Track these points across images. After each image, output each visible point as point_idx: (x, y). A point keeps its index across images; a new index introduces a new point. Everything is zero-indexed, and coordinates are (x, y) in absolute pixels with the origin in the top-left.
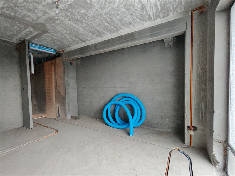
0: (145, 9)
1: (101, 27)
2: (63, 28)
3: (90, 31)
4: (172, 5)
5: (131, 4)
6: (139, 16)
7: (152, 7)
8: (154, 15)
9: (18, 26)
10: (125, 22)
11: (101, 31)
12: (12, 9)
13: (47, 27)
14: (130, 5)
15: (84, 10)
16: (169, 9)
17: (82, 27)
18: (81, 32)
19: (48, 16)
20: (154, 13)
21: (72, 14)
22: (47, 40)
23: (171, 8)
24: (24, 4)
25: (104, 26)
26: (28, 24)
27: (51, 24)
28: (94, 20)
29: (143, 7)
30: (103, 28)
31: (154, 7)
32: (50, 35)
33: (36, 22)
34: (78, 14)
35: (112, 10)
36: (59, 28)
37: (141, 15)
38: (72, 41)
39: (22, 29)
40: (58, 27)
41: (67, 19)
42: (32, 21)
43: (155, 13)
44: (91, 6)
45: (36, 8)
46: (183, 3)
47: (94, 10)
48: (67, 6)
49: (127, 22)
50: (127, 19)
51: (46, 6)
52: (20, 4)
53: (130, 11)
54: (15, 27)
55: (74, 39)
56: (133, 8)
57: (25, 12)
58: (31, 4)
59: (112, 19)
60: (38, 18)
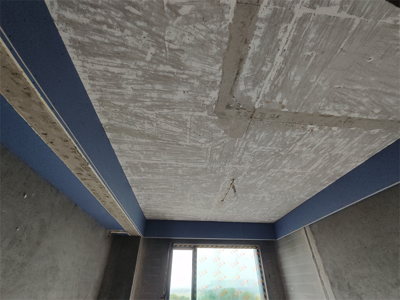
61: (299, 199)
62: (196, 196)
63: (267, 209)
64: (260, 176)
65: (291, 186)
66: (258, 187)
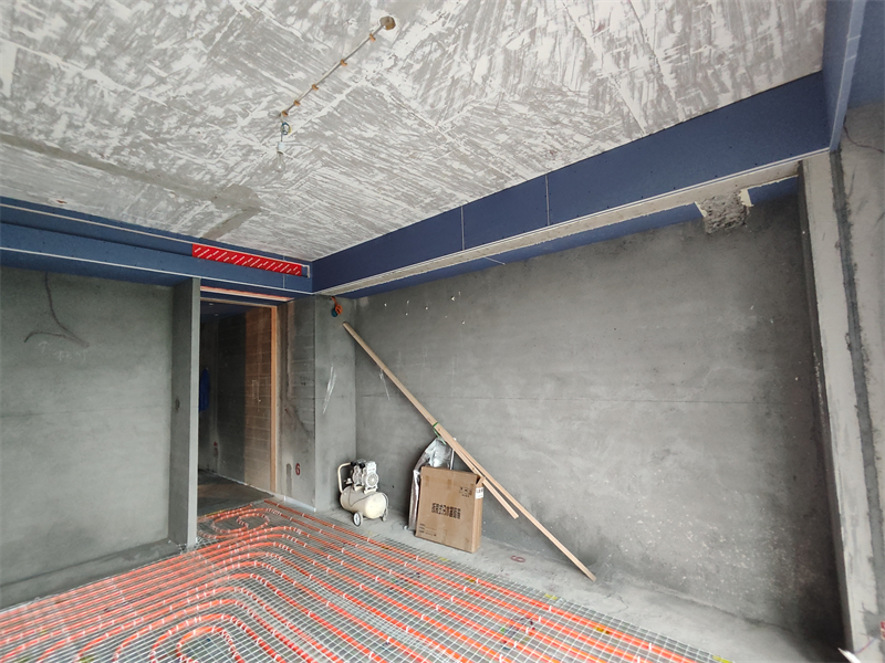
0: (611, 97)
1: (438, 179)
2: (308, 192)
3: (399, 194)
4: (730, 66)
5: (551, 84)
6: (586, 124)
7: (638, 85)
8: (650, 111)
9: (169, 200)
10: (528, 150)
11: (438, 191)
12: (148, 149)
13: (256, 196)
14: (547, 90)
15: (376, 129)
16: (716, 85)
17: (370, 184)
18: (369, 201)
19: (256, 160)
20: (649, 105)
21: (335, 144)
22: (260, 233)
23: (726, 78)
24: (182, 132)
25: (450, 174)
26: (198, 193)
27: (269, 183)
28: (412, 156)
29: (601, 89)
30: (446, 179)
31: (645, 84)
32: (266, 218)
33: (223, 182)
34: (356, 142)
35: (478, 114)
36: (295, 196)
37: (596, 118)
38: (340, 231)
39: (183, 208)
40: (291, 190)
41: (319, 164)
42: (211, 180)
43: (654, 106)
44: (398, 112)
45: (221, 141)
46: (778, 53)
47: (409, 122)
48: (317, 121)
49: (538, 150)
50: (539, 142)
51: (250, 131)
52: (168, 132)
53: (548, 109)
54: (163, 204)
55: (344, 223)
56: (559, 98)
57: (186, 156)
58: (201, 129)
59: (477, 146)
60: (229, 169)
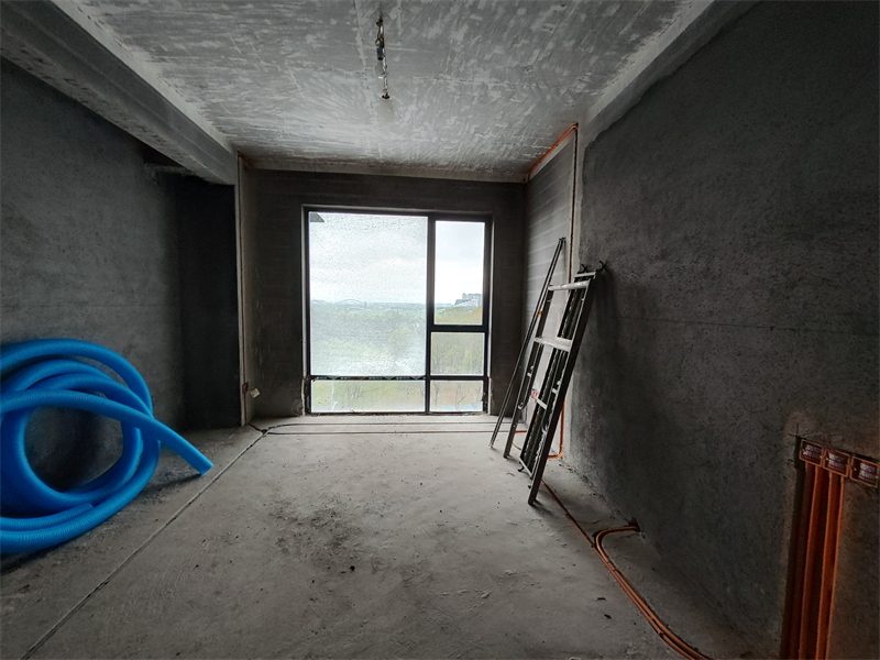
61: (575, 97)
62: (311, 80)
63: (505, 125)
64: (448, 10)
65: (543, 47)
66: (457, 50)
